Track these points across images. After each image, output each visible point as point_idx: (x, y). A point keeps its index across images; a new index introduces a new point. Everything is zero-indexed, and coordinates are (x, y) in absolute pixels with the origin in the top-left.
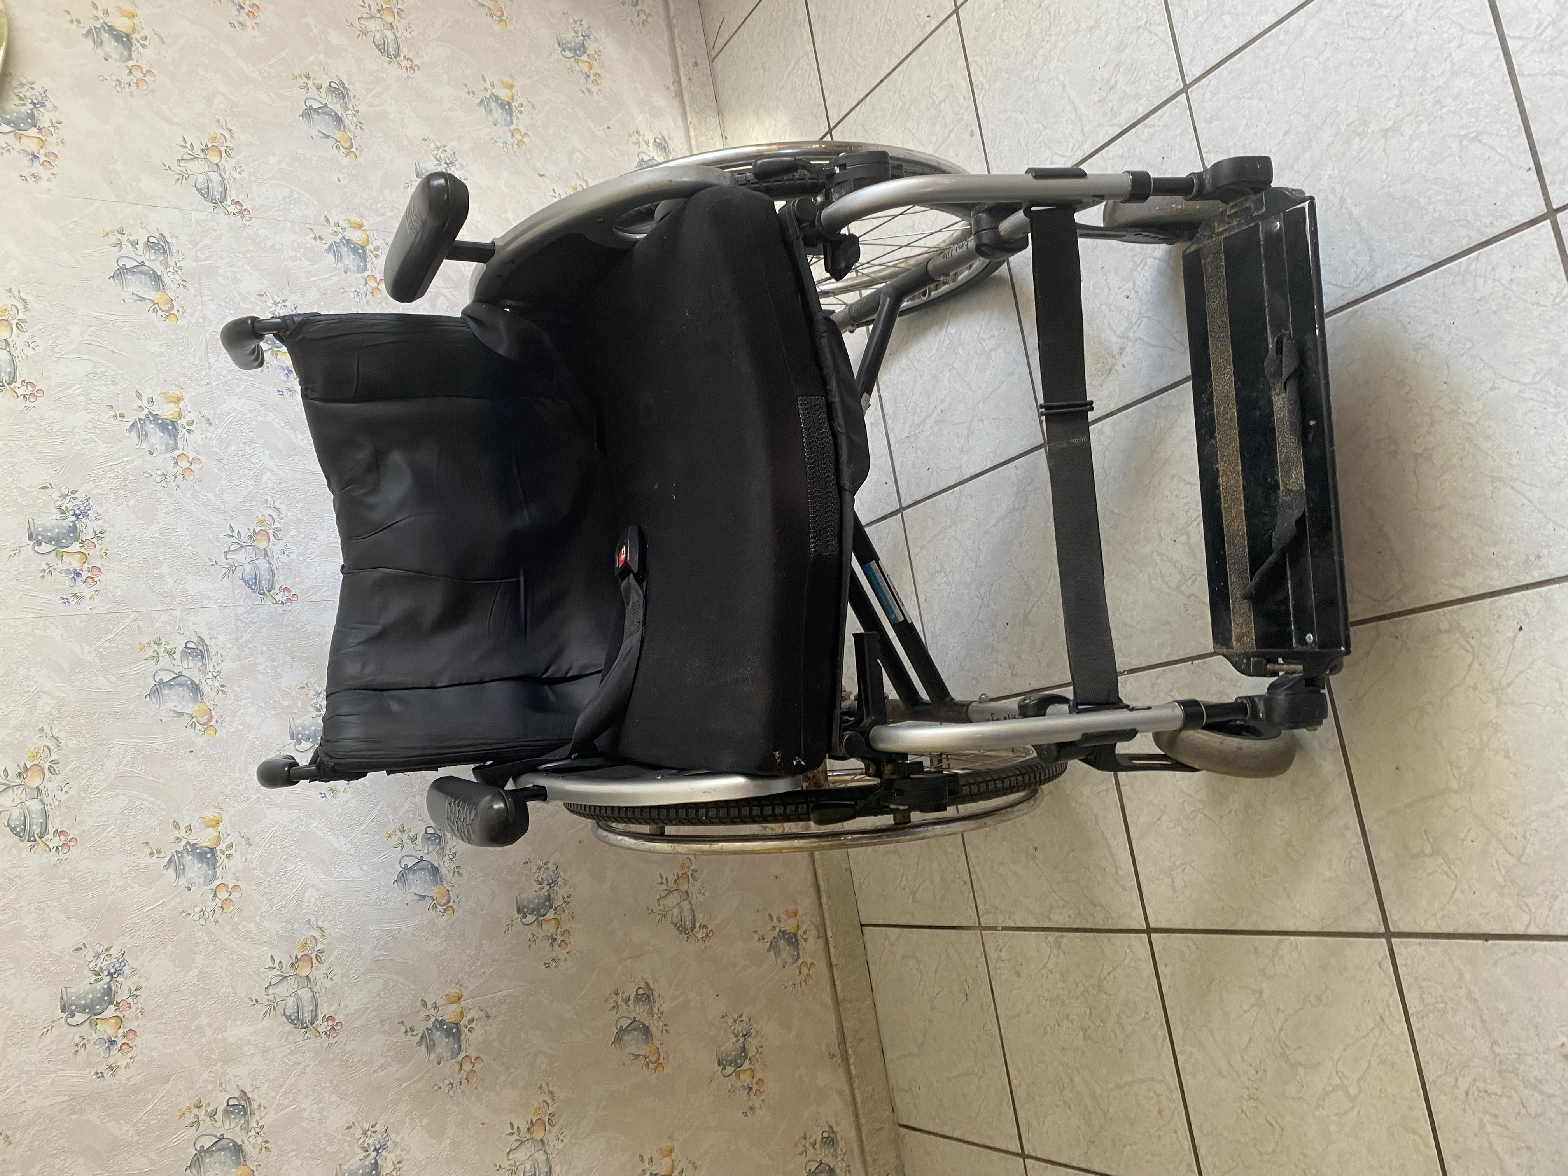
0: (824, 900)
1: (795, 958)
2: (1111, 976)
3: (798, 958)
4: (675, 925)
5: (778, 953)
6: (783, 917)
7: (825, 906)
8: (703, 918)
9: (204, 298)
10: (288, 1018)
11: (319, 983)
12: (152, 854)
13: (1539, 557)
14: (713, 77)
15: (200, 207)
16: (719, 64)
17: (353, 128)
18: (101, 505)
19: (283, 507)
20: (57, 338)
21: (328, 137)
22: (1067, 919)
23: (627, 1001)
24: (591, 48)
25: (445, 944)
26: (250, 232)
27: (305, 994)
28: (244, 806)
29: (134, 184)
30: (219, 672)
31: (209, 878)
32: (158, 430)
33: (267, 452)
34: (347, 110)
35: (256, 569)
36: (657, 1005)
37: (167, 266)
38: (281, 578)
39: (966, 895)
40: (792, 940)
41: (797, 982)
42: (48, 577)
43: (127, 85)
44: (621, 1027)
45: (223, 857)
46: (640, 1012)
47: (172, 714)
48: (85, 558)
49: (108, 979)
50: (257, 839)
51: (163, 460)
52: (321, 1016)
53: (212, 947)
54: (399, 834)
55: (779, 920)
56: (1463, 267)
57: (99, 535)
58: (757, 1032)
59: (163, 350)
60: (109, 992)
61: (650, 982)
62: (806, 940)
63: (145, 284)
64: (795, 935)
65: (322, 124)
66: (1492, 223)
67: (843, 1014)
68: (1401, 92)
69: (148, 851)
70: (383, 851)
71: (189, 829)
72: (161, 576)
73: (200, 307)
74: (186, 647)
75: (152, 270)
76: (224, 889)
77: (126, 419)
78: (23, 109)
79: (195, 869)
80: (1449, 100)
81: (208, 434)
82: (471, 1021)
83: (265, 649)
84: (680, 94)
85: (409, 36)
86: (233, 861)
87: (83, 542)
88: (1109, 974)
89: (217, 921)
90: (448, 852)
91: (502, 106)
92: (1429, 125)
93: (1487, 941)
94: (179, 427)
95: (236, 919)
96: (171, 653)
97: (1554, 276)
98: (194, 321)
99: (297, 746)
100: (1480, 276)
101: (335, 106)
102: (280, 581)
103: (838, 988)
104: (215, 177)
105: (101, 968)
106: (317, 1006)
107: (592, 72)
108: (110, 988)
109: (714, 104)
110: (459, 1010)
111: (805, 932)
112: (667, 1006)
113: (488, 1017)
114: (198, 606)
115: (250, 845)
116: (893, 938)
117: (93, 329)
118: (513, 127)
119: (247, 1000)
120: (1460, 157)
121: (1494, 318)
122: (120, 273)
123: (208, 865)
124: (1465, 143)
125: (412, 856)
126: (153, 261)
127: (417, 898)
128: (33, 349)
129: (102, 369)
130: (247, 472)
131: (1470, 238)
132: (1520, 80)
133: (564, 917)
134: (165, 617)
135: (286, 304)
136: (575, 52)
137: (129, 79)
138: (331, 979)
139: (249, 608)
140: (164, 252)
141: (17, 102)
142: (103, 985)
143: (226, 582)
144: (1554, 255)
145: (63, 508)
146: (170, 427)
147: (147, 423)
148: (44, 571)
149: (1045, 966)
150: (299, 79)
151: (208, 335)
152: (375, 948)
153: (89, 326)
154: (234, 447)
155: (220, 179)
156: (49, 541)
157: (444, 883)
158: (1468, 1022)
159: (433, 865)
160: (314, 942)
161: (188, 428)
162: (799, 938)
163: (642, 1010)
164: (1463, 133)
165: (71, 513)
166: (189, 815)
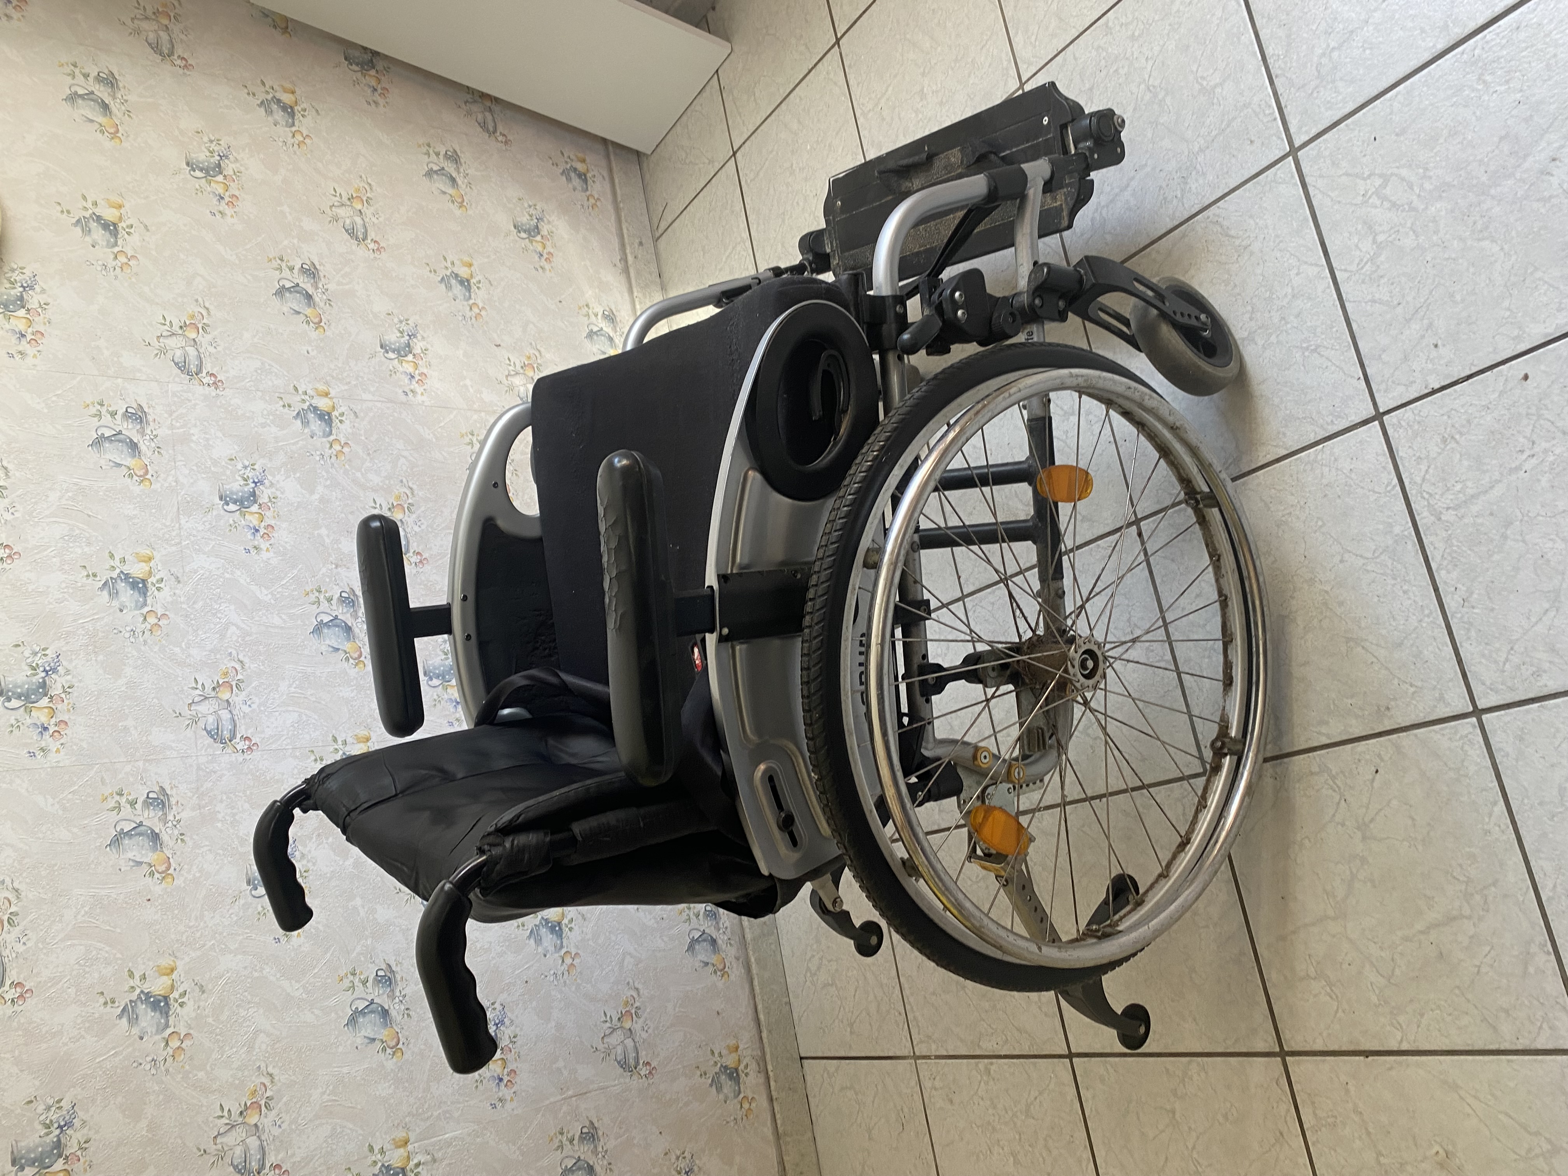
0: (765, 1035)
1: (737, 1093)
2: (1038, 1101)
3: (740, 1092)
4: (619, 1063)
5: (719, 1089)
6: (724, 1052)
7: (765, 1040)
8: (647, 1055)
9: (178, 463)
10: (235, 1167)
11: (267, 1131)
12: (106, 1003)
13: (1388, 709)
14: (657, 255)
15: (177, 379)
16: (662, 243)
17: (322, 304)
18: (71, 661)
19: (246, 660)
20: (36, 503)
21: (299, 313)
22: (995, 1046)
23: (571, 1141)
24: (545, 229)
25: (393, 1087)
26: (224, 402)
27: (253, 1142)
28: (199, 953)
29: (115, 359)
30: (179, 821)
31: (161, 1027)
32: (128, 588)
33: (232, 607)
34: (317, 288)
35: (219, 720)
36: (602, 1143)
37: (143, 434)
38: (243, 727)
39: (901, 1026)
40: (733, 1074)
41: (739, 1117)
42: (16, 732)
43: (112, 270)
44: (566, 1167)
45: (176, 1005)
46: (584, 1151)
47: (131, 863)
48: (53, 712)
49: (58, 1132)
50: (210, 986)
51: (132, 616)
52: (268, 1165)
53: (161, 1097)
54: (351, 978)
55: (720, 1055)
56: (1312, 457)
57: (67, 690)
58: (700, 1169)
59: (135, 512)
60: (58, 1145)
61: (595, 1121)
62: (747, 1075)
63: (122, 452)
64: (736, 1070)
65: (294, 302)
66: (1332, 421)
67: (783, 1148)
68: (1253, 308)
69: (102, 1000)
70: (335, 995)
71: (144, 977)
72: (126, 729)
73: (173, 472)
74: (148, 797)
75: (129, 438)
76: (175, 1036)
77: (98, 578)
78: (13, 292)
79: (148, 1017)
80: (1292, 318)
81: (177, 591)
82: (418, 1165)
83: (224, 798)
84: (626, 271)
85: (376, 221)
86: (186, 1009)
87: (51, 697)
88: (1036, 1098)
89: (167, 1071)
90: (398, 994)
91: (462, 282)
92: (1277, 336)
93: (1367, 1057)
94: (149, 585)
95: (187, 1067)
96: (133, 803)
97: (1384, 468)
98: (166, 485)
99: (253, 892)
100: (1326, 466)
101: (306, 284)
102: (241, 731)
103: (779, 1122)
104: (191, 351)
105: (51, 1121)
106: (264, 1154)
107: (545, 251)
108: (59, 1141)
109: (658, 280)
110: (406, 1154)
111: (746, 1066)
112: (611, 1144)
113: (434, 1160)
114: (161, 756)
115: (203, 992)
116: (832, 1070)
117: (70, 494)
118: (471, 302)
119: (195, 1150)
120: (1303, 365)
121: (1338, 501)
122: (99, 442)
123: (161, 1013)
124: (1307, 354)
125: (362, 999)
126: (130, 430)
127: (367, 1041)
128: (13, 514)
129: (77, 532)
130: (212, 626)
131: (1316, 433)
132: (1347, 304)
133: (510, 1057)
134: (128, 768)
135: (255, 467)
136: (530, 234)
137: (114, 263)
138: (280, 1126)
139: (210, 758)
140: (141, 422)
141: (8, 285)
142: (53, 1137)
143: (189, 733)
144: (1384, 451)
145: (34, 665)
146: (141, 585)
147: (119, 581)
148: (12, 726)
149: (976, 1093)
150: (273, 261)
151: (180, 498)
152: (324, 1093)
153: (67, 491)
154: (201, 604)
155: (196, 353)
156: (19, 697)
157: (394, 1025)
158: (1356, 1135)
159: (382, 1007)
160: (264, 1089)
161: (157, 585)
162: (740, 1072)
163: (586, 1149)
164: (1304, 345)
165: (42, 669)
166: (144, 963)
